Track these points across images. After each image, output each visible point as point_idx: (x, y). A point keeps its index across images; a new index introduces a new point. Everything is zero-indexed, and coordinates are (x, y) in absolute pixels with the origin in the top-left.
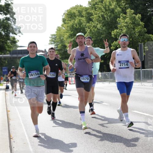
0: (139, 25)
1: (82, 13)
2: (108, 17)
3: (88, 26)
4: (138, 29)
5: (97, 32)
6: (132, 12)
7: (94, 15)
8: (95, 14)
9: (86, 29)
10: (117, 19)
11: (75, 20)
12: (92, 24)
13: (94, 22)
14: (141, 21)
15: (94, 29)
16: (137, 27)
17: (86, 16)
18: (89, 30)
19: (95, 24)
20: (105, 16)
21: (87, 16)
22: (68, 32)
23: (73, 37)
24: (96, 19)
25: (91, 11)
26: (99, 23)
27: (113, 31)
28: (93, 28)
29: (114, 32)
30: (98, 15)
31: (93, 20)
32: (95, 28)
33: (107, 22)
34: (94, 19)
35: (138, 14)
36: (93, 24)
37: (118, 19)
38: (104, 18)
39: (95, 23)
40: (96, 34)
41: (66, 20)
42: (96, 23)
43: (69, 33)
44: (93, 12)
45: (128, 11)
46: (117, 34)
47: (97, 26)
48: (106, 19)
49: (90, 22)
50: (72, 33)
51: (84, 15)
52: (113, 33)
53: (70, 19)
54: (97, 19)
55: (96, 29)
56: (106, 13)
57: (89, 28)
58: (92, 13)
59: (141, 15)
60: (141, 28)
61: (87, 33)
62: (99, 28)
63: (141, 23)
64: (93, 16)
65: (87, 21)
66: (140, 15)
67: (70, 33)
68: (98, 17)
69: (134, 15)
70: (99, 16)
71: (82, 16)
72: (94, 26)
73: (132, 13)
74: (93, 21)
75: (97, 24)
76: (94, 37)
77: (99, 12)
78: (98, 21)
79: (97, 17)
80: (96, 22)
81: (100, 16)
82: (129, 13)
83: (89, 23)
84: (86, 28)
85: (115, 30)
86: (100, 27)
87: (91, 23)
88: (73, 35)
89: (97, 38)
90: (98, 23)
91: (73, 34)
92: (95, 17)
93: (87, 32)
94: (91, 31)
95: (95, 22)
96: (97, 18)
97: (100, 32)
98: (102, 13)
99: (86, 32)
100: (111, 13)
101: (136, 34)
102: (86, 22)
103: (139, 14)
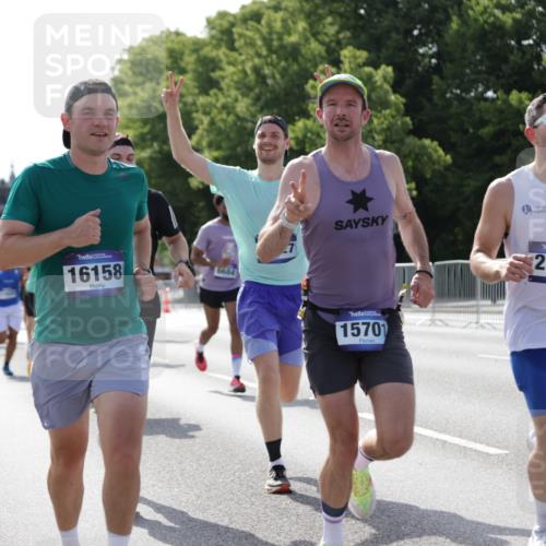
0: (385, 104)
1: (181, 59)
2: (278, 76)
3: (203, 106)
4: (382, 119)
5: (235, 128)
6: (359, 57)
7: (226, 67)
8: (230, 63)
9: (195, 115)
10: (306, 83)
11: (158, 84)
12: (217, 100)
13: (225, 91)
14: (395, 92)
15: (224, 116)
16: (380, 112)
17: (195, 71)
18: (206, 120)
19: (229, 100)
20: (267, 71)
21: (200, 69)
22: (131, 124)
23: (149, 143)
24: (232, 80)
25: (214, 54)
26: (244, 95)
27: (294, 125)
28: (220, 113)
29: (296, 129)
30: (240, 67)
31: (223, 85)
32: (228, 114)
33: (272, 92)
34: (227, 81)
35: (383, 67)
36: (222, 100)
37: (311, 82)
38: (261, 78)
39: (229, 96)
40: (232, 135)
41: (123, 83)
42: (233, 96)
43: (135, 129)
44: (222, 57)
45: (345, 57)
46: (305, 136)
47: (234, 108)
48: (270, 81)
49: (212, 92)
50: (146, 130)
51: (190, 67)
52: (293, 131)
53: (140, 79)
54: (236, 83)
55: (231, 118)
56: (269, 60)
57: (206, 113)
58: (220, 61)
59: (394, 71)
60: (393, 117)
61: (199, 132)
62: (241, 115)
63: (393, 97)
64: (221, 69)
65: (198, 87)
66: (390, 69)
67: (140, 130)
68: (241, 75)
69: (368, 69)
70: (244, 72)
71: (183, 71)
72: (224, 107)
73: (360, 61)
74: (221, 89)
75: (236, 100)
76: (224, 145)
77: (243, 57)
78: (238, 89)
79: (234, 73)
80: (234, 93)
81: (249, 72)
82: (350, 63)
83: (208, 94)
84: (197, 111)
85: (300, 124)
86: (244, 110)
87: (216, 95)
88: (149, 137)
89: (233, 148)
90: (240, 97)
91: (147, 134)
92: (228, 74)
93: (201, 127)
94: (212, 123)
95: (228, 90)
96: (235, 78)
97: (245, 128)
98: (257, 61)
99: (197, 128)
100: (286, 60)
101: (373, 138)
102: (196, 91)
103: (388, 65)
